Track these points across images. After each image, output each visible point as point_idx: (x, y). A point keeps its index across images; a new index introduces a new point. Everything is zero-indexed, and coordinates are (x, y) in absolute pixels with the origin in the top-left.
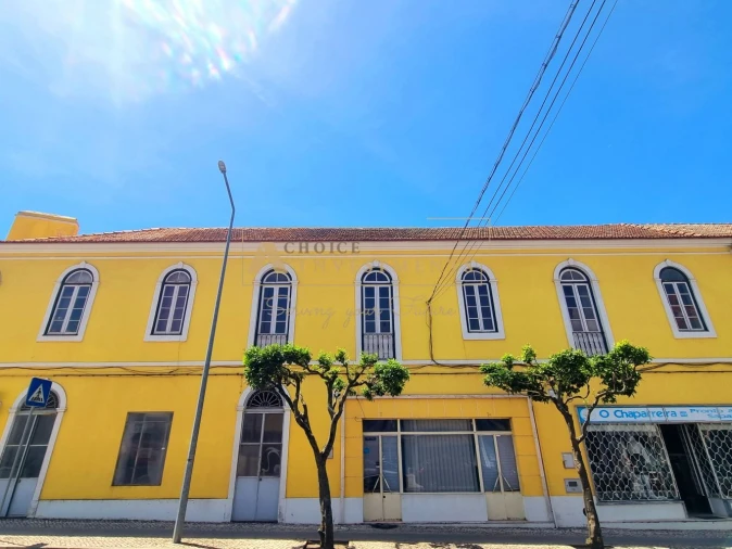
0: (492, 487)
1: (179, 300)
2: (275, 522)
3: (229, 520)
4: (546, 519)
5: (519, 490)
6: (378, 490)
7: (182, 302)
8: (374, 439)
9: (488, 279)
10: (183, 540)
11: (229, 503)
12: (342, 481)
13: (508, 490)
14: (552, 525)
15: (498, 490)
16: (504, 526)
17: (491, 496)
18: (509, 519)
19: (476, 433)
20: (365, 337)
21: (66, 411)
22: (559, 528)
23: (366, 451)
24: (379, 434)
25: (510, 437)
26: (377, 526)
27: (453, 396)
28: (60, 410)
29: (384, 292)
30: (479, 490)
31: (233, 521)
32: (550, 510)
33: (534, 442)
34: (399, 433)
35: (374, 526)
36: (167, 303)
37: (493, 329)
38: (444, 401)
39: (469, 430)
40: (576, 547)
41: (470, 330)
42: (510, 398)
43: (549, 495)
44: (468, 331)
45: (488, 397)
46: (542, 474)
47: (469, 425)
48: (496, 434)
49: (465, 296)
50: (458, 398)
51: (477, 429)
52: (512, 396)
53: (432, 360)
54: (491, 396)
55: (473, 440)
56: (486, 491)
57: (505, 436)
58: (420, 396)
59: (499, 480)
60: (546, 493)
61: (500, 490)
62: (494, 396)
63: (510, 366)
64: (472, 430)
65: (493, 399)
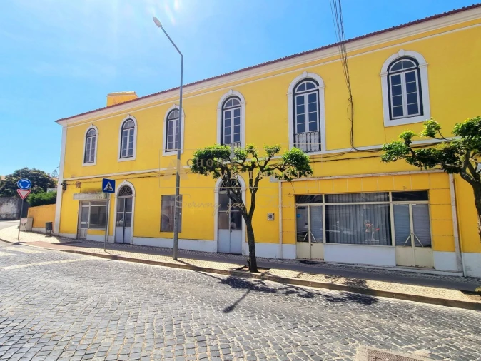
0: (404, 242)
1: (177, 129)
2: (241, 255)
3: (216, 251)
4: (455, 269)
5: (430, 246)
6: (307, 240)
7: (179, 130)
8: (304, 208)
10: (178, 259)
11: (215, 243)
12: (281, 234)
13: (417, 245)
14: (461, 275)
15: (409, 244)
16: (410, 270)
17: (401, 249)
18: (417, 266)
19: (391, 203)
20: (297, 136)
21: (136, 195)
22: (467, 277)
23: (298, 216)
24: (308, 205)
25: (427, 205)
26: (304, 262)
27: (371, 175)
28: (133, 195)
29: (313, 98)
30: (391, 244)
31: (218, 252)
32: (460, 262)
33: (451, 209)
34: (324, 204)
35: (302, 262)
36: (171, 131)
37: (418, 113)
38: (362, 179)
39: (385, 201)
40: (465, 292)
41: (393, 118)
42: (429, 173)
43: (460, 251)
44: (391, 119)
45: (405, 173)
46: (456, 235)
47: (386, 197)
48: (411, 203)
49: (391, 86)
50: (375, 176)
51: (393, 200)
52: (426, 171)
53: (353, 148)
54: (408, 173)
55: (389, 207)
56: (396, 245)
57: (422, 204)
58: (340, 177)
59: (410, 239)
60: (457, 250)
61: (410, 245)
62: (411, 172)
63: (408, 142)
64: (388, 200)
65: (410, 175)
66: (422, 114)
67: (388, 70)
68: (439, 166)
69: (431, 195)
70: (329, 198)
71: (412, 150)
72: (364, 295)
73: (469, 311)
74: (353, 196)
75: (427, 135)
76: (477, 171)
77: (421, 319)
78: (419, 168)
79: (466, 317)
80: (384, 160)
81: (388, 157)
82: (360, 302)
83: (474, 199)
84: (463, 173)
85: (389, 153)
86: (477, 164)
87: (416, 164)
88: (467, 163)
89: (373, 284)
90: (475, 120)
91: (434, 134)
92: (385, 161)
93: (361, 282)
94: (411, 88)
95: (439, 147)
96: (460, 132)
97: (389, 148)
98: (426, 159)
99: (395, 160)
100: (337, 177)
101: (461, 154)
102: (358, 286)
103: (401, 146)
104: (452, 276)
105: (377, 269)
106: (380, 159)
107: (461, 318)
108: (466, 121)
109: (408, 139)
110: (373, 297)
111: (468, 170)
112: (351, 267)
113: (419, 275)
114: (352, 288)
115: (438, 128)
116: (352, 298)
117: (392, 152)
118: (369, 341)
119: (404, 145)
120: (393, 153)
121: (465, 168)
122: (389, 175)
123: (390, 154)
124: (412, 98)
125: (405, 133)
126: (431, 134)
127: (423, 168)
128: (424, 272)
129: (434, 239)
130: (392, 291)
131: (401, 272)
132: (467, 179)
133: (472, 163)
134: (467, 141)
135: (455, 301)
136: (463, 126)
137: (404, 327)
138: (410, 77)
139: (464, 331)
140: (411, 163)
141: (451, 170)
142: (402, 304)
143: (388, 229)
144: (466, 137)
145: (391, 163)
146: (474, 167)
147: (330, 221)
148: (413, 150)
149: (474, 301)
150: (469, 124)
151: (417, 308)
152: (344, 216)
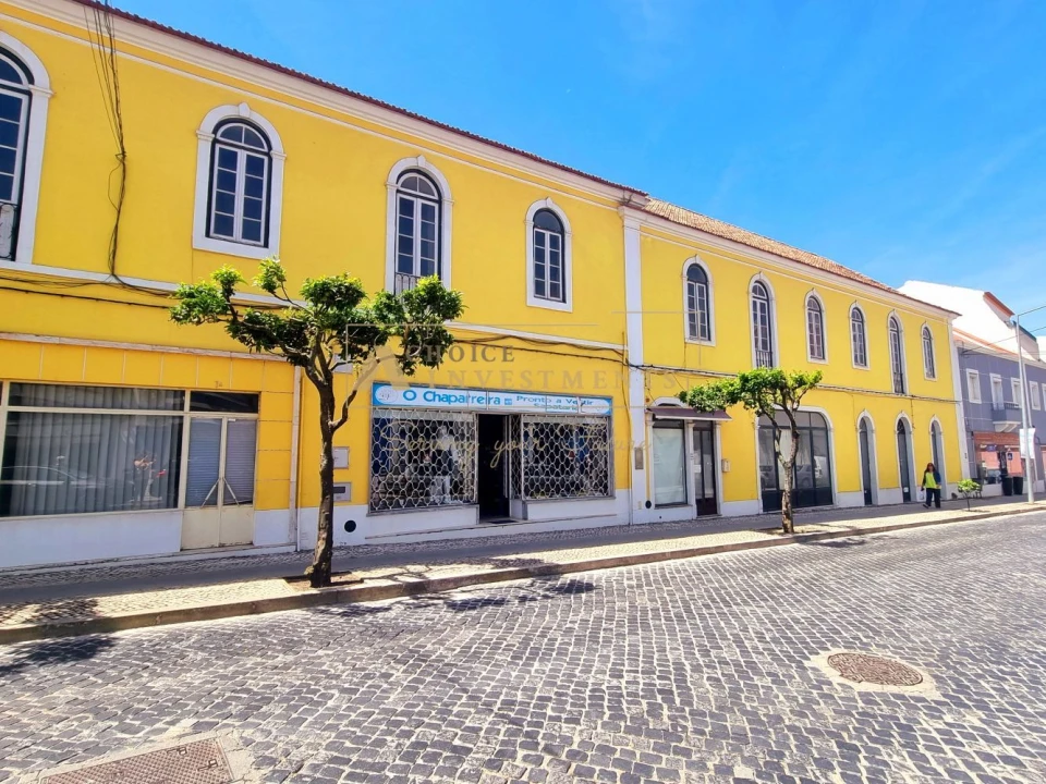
0: (203, 498)
4: (284, 540)
5: (251, 502)
9: (270, 148)
13: (229, 502)
14: (292, 549)
15: (213, 502)
17: (195, 513)
18: (222, 546)
19: (188, 415)
22: (302, 551)
25: (255, 422)
27: (149, 348)
30: (176, 505)
32: (294, 527)
33: (291, 430)
34: (4, 408)
37: (259, 240)
38: (125, 354)
39: (174, 409)
40: (290, 580)
41: (212, 233)
42: (265, 361)
43: (297, 507)
44: (208, 235)
45: (223, 354)
46: (293, 478)
47: (178, 401)
48: (227, 417)
49: (216, 168)
50: (159, 350)
51: (192, 408)
52: (259, 357)
53: (113, 275)
54: (228, 354)
55: (181, 425)
56: (187, 505)
57: (245, 420)
58: (66, 341)
59: (217, 488)
60: (293, 504)
61: (215, 503)
62: (234, 355)
63: (228, 292)
64: (182, 408)
65: (231, 358)
66: (266, 245)
67: (215, 131)
68: (278, 350)
69: (264, 403)
70: (27, 393)
71: (232, 310)
72: (82, 638)
73: (289, 612)
74: (116, 394)
75: (265, 287)
76: (330, 368)
77: (201, 655)
78: (247, 348)
79: (280, 627)
80: (175, 317)
81: (184, 312)
82: (64, 660)
83: (320, 413)
84: (310, 368)
85: (188, 305)
86: (331, 356)
87: (243, 340)
88: (318, 351)
89: (110, 606)
90: (333, 281)
91: (275, 288)
92: (178, 320)
93: (83, 605)
94: (254, 187)
95: (284, 315)
96: (311, 295)
97: (191, 295)
98: (259, 332)
99: (199, 323)
100: (56, 340)
101: (312, 333)
102: (71, 619)
103: (214, 296)
104: (278, 554)
105: (136, 566)
106: (168, 314)
107: (272, 630)
108: (321, 278)
109: (228, 283)
110: (103, 637)
111: (317, 362)
112: (68, 573)
113: (224, 562)
114: (52, 627)
115: (281, 279)
116: (41, 656)
117: (195, 305)
118: (53, 757)
119: (219, 295)
120: (197, 307)
121: (313, 357)
122: (190, 353)
123: (191, 307)
124: (252, 209)
125: (224, 270)
126: (270, 287)
127: (254, 348)
128: (233, 554)
129: (260, 487)
130: (156, 609)
131: (187, 563)
132: (314, 379)
133: (324, 350)
134: (320, 312)
135: (271, 600)
136: (316, 285)
137: (158, 684)
138: (254, 166)
139: (269, 653)
140: (234, 337)
141: (297, 360)
142: (170, 634)
143: (174, 471)
144: (320, 305)
145: (188, 327)
146: (327, 361)
147: (20, 457)
148: (236, 309)
149: (299, 593)
150: (324, 283)
151: (200, 633)
152: (87, 440)
